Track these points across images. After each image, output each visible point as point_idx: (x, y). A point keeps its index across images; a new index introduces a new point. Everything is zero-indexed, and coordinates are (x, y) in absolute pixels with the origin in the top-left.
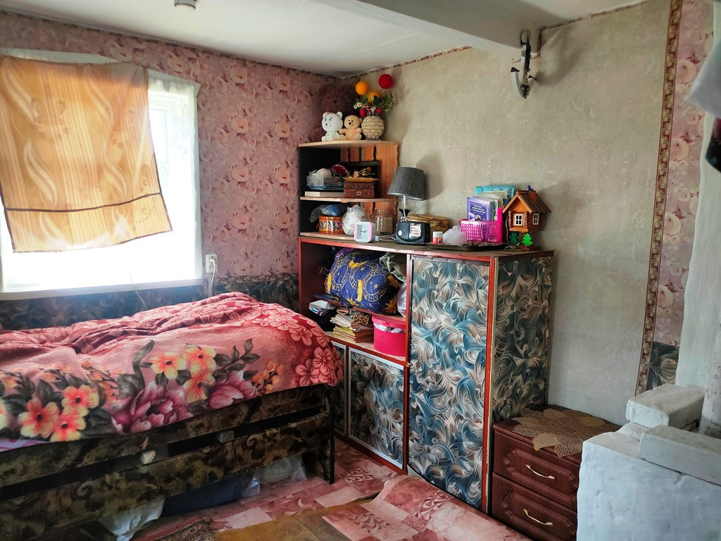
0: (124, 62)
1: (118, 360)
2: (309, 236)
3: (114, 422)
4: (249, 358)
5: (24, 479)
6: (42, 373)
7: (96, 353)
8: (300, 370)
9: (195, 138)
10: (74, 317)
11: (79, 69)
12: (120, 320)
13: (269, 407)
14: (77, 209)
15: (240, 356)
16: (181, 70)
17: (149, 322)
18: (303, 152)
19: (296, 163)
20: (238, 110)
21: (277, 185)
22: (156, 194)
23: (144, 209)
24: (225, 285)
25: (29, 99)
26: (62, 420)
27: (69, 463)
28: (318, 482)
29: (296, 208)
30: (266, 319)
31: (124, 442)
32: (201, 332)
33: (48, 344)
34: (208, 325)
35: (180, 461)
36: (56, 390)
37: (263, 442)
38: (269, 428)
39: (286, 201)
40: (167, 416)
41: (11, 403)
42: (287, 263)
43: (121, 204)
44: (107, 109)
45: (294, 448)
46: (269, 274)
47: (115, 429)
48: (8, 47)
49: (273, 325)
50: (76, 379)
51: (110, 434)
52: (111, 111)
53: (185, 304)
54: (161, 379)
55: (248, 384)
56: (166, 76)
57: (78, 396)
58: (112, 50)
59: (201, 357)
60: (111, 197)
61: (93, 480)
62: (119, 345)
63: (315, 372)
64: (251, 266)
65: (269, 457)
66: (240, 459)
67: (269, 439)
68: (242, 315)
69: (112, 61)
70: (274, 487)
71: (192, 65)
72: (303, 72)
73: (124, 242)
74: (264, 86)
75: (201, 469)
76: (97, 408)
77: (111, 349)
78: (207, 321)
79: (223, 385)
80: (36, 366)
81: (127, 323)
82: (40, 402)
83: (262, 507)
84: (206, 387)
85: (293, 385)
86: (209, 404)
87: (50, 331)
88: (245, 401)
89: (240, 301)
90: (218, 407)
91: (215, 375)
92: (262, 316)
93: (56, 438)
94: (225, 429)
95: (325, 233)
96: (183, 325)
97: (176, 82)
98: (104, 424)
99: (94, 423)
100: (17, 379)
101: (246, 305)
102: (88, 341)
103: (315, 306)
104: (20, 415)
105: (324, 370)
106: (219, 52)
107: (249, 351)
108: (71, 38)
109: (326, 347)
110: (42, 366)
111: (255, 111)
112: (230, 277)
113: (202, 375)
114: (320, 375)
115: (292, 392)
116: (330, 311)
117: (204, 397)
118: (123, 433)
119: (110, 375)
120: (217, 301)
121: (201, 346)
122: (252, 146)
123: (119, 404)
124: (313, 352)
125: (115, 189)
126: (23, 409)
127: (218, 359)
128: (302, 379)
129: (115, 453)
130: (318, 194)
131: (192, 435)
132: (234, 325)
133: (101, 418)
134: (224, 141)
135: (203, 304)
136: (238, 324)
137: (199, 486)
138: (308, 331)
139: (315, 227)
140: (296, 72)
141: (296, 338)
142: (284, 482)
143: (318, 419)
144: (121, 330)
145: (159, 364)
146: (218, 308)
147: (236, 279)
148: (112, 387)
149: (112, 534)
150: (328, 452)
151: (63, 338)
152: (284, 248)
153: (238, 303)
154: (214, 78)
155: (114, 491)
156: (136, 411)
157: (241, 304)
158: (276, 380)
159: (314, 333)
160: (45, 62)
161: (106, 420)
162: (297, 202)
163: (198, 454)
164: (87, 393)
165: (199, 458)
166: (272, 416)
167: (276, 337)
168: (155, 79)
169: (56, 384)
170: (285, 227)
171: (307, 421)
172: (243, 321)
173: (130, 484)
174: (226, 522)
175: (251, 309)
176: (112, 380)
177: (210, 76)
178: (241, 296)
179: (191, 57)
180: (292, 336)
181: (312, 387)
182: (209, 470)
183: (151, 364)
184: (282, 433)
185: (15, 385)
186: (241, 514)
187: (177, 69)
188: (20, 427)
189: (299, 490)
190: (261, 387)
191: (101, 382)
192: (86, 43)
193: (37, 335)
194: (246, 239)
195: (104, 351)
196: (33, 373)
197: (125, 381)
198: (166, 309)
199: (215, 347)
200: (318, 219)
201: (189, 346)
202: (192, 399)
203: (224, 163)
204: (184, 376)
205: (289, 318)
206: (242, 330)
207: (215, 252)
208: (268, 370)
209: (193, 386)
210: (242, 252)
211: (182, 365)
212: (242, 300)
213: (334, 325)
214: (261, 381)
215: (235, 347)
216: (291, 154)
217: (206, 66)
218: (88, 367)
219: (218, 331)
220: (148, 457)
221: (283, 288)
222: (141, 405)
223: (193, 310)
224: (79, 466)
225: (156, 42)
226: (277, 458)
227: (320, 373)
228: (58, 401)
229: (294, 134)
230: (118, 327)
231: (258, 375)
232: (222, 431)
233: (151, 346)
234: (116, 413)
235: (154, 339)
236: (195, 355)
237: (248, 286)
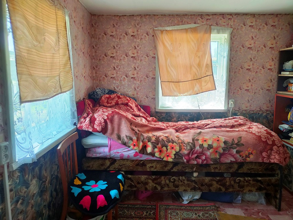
0: (202, 25)
1: (188, 136)
2: (282, 93)
3: (184, 158)
4: (239, 145)
5: (156, 170)
6: (163, 137)
7: (182, 133)
8: (264, 154)
9: (228, 51)
10: (179, 120)
11: (186, 30)
12: (193, 122)
13: (247, 167)
14: (182, 81)
15: (235, 143)
16: (225, 24)
17: (202, 124)
18: (282, 53)
19: (278, 59)
20: (249, 38)
21: (266, 69)
22: (211, 75)
23: (206, 81)
24: (237, 113)
25: (170, 44)
26: (167, 154)
27: (169, 169)
28: (272, 208)
29: (276, 80)
30: (251, 129)
31: (187, 166)
32: (220, 131)
33: (169, 128)
34: (225, 128)
35: (207, 179)
36: (166, 143)
37: (243, 182)
38: (247, 177)
39: (271, 77)
40: (203, 161)
41: (153, 144)
42: (269, 105)
43: (198, 79)
44: (195, 44)
45: (259, 189)
46: (259, 110)
47: (184, 161)
48: (165, 27)
49: (254, 132)
50: (173, 140)
51: (182, 162)
52: (196, 45)
53: (218, 119)
54: (201, 146)
55: (238, 156)
56: (218, 28)
57: (173, 147)
58: (199, 21)
59: (218, 141)
60: (194, 77)
61: (176, 177)
62: (189, 131)
63: (272, 157)
64: (250, 106)
65: (246, 190)
66: (233, 186)
67: (247, 182)
68: (241, 126)
69: (199, 25)
70: (249, 203)
71: (230, 21)
72: (285, 14)
73: (197, 94)
74: (263, 24)
75: (215, 185)
76: (178, 152)
77: (187, 132)
78: (224, 127)
79: (227, 154)
80: (162, 134)
81: (195, 124)
82: (161, 146)
83: (242, 209)
84: (219, 153)
85: (260, 160)
86: (220, 160)
87: (170, 123)
88: (236, 162)
89: (241, 120)
90: (224, 162)
91: (224, 149)
92: (250, 128)
93: (165, 159)
94: (226, 172)
95: (291, 92)
96: (215, 127)
97: (222, 29)
98: (180, 158)
99: (177, 157)
100: (155, 137)
101: (244, 122)
102: (181, 128)
103: (282, 127)
104: (155, 149)
105: (277, 157)
106: (242, 13)
107: (239, 142)
108: (185, 20)
109: (280, 146)
110: (164, 134)
111: (258, 37)
112: (240, 110)
113: (217, 148)
114: (275, 159)
115: (260, 164)
116: (290, 130)
117: (218, 157)
118: (186, 163)
119: (184, 141)
120: (231, 119)
121: (219, 136)
122: (255, 53)
123: (186, 152)
124: (272, 148)
125: (196, 74)
126: (156, 147)
127: (225, 142)
128: (265, 159)
129: (184, 169)
130: (288, 73)
131: (213, 171)
132: (235, 130)
133: (179, 156)
134: (241, 52)
135: (225, 120)
136: (237, 130)
137: (214, 191)
138: (271, 137)
139: (286, 89)
140: (281, 15)
141: (264, 140)
142: (254, 203)
143: (273, 179)
144: (192, 126)
145: (202, 140)
146: (231, 122)
147: (243, 111)
148: (184, 146)
149: (182, 199)
150: (278, 196)
151: (174, 126)
152: (268, 99)
153: (240, 121)
154: (239, 25)
155: (183, 183)
156: (191, 156)
157: (241, 122)
158: (252, 157)
159: (274, 139)
160: (176, 30)
161: (181, 157)
162: (277, 77)
163: (215, 179)
164: (175, 146)
165: (215, 181)
166: (249, 172)
167: (253, 138)
168: (214, 30)
169: (166, 141)
170: (269, 88)
171: (267, 179)
172: (240, 129)
173: (188, 182)
174: (225, 210)
175: (245, 124)
176: (185, 143)
177: (238, 24)
178: (243, 118)
179: (229, 18)
180: (262, 138)
181: (270, 164)
182: (219, 186)
183: (199, 140)
184: (254, 181)
185: (155, 139)
186: (232, 209)
187: (224, 24)
188: (155, 153)
189: (261, 208)
190: (244, 158)
191: (181, 143)
192: (189, 20)
193: (166, 124)
194: (249, 94)
195: (185, 133)
196: (160, 136)
197: (189, 144)
198: (210, 120)
199: (225, 138)
200: (288, 85)
201: (214, 135)
202: (213, 156)
203: (241, 61)
204: (210, 147)
205: (263, 130)
206: (238, 132)
207: (234, 99)
208: (248, 151)
209: (214, 151)
210: (246, 99)
211: (210, 142)
212: (243, 120)
213: (291, 137)
214: (244, 155)
215: (233, 139)
216: (276, 54)
217: (236, 20)
218: (178, 137)
219: (228, 131)
220: (195, 174)
221: (266, 117)
222: (193, 154)
223: (220, 122)
224: (172, 171)
225: (216, 15)
226: (250, 191)
227: (275, 158)
228: (167, 147)
229: (278, 45)
230: (191, 125)
231: (243, 153)
232: (225, 172)
233: (200, 133)
234: (185, 155)
235: (202, 131)
236: (216, 140)
237: (248, 115)
